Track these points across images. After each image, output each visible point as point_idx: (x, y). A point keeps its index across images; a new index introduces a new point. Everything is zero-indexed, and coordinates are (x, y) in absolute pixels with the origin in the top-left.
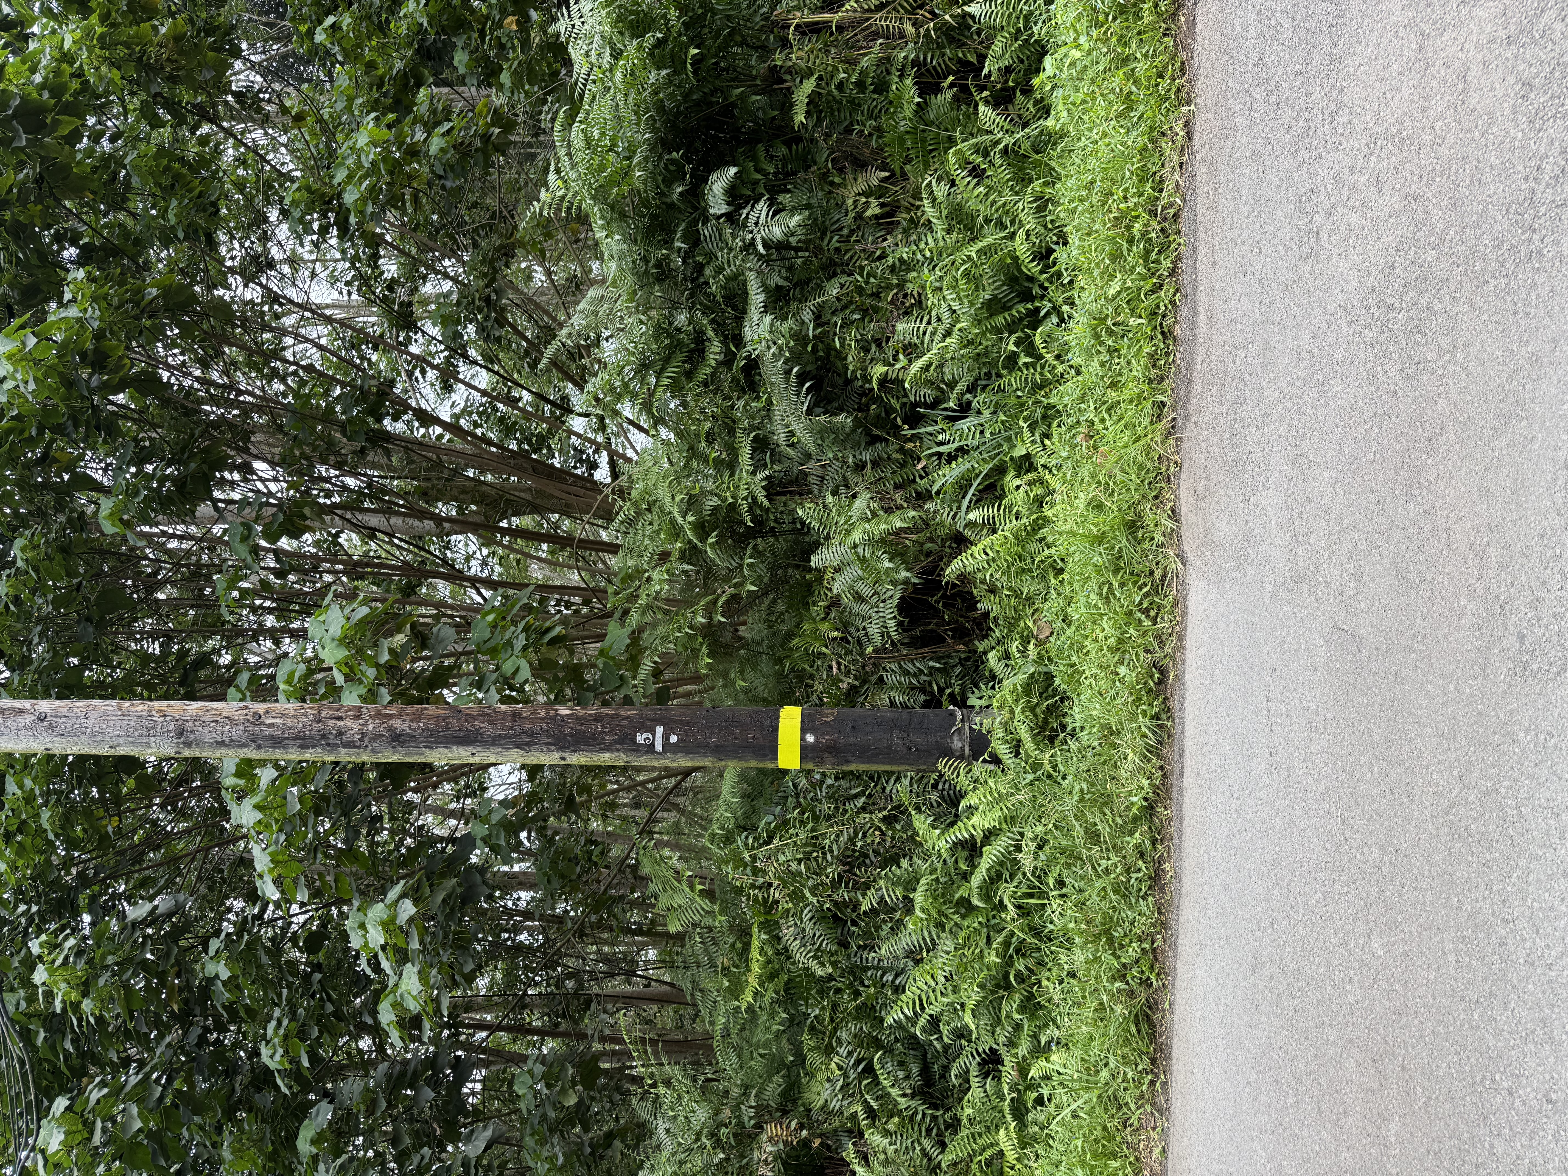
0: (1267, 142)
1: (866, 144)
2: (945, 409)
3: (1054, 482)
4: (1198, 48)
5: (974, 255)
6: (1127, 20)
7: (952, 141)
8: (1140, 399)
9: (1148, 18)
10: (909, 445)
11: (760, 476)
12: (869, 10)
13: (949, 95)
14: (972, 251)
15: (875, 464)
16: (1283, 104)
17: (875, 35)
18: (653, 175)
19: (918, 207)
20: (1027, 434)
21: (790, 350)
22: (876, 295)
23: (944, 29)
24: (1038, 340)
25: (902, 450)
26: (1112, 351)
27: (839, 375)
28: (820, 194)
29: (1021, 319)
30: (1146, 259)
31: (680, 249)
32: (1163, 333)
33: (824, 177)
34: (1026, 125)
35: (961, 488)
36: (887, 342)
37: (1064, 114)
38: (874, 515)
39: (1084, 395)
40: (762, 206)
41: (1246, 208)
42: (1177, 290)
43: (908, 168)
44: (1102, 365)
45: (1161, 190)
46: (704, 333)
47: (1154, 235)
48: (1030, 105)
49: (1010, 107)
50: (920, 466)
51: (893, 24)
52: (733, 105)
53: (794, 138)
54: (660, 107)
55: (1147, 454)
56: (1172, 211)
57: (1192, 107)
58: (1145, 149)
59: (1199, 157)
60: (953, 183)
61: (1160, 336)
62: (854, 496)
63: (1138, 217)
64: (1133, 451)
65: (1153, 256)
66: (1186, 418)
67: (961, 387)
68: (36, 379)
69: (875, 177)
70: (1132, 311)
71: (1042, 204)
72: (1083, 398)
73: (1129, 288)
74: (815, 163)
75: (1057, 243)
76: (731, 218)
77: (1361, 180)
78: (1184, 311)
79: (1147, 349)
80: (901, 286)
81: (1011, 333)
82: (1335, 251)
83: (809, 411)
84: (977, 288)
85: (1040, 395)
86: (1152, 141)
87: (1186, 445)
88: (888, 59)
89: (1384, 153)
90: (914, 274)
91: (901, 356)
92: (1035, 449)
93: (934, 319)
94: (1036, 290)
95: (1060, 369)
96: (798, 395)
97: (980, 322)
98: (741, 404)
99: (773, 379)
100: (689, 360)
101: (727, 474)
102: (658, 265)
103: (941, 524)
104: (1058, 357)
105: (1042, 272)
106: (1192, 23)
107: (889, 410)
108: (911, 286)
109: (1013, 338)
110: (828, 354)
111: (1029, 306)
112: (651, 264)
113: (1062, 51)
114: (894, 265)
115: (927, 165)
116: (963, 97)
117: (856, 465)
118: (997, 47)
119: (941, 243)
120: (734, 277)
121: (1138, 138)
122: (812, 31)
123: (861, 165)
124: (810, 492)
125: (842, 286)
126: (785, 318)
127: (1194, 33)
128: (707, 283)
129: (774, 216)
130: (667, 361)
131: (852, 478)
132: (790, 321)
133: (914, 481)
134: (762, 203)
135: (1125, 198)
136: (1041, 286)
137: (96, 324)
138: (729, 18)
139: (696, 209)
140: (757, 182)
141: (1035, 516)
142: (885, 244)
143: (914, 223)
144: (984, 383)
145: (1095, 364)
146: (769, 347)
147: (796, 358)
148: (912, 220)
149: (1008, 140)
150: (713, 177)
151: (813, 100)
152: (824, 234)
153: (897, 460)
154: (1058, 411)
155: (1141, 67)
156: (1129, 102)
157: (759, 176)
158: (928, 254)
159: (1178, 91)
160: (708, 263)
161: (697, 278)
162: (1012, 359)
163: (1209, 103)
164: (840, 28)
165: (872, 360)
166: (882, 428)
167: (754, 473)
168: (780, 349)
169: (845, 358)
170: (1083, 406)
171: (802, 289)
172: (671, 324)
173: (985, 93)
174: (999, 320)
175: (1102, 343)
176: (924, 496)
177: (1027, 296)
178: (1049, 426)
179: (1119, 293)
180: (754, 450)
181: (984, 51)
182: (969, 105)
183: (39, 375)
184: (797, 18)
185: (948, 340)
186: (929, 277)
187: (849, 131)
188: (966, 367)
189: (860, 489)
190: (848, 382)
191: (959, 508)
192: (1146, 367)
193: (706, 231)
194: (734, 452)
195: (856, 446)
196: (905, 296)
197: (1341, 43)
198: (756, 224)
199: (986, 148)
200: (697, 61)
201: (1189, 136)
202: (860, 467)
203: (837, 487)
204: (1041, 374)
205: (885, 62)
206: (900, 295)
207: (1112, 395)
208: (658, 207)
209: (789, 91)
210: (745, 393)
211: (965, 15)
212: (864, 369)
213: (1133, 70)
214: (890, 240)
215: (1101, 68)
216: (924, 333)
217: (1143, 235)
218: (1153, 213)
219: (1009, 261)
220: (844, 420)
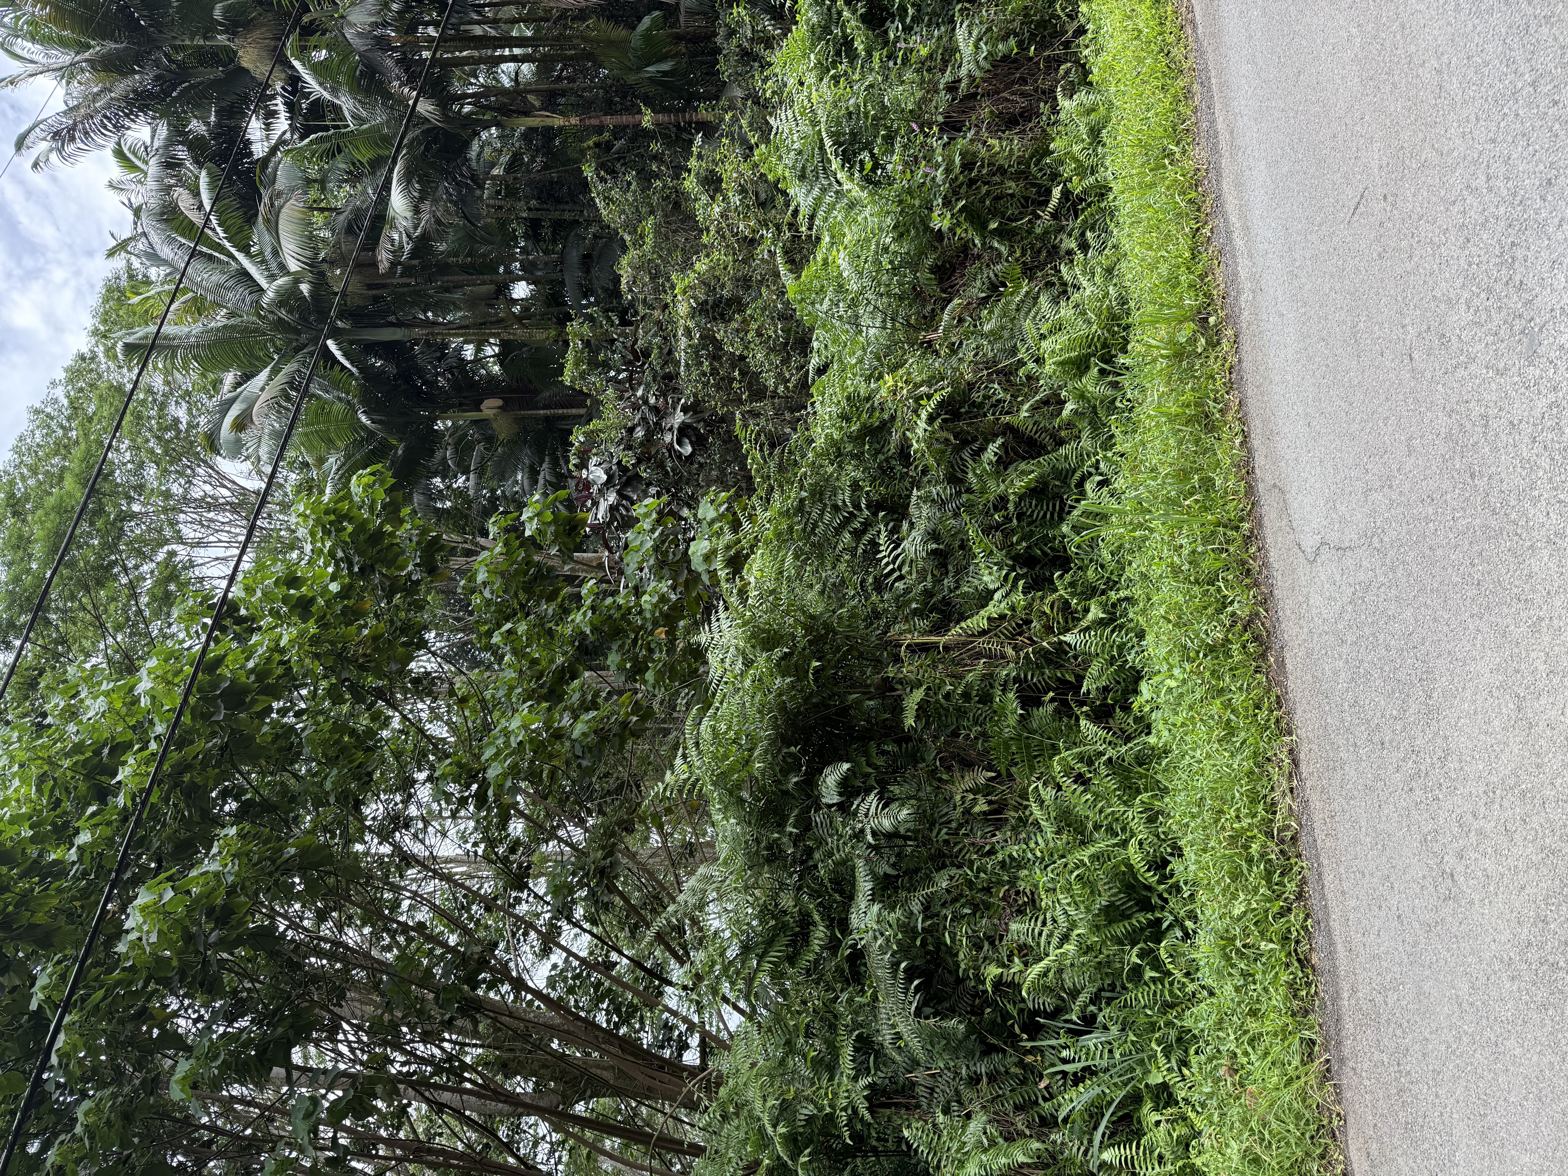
0: (1377, 778)
1: (973, 746)
2: (1066, 1021)
3: (1199, 1123)
4: (1291, 685)
5: (1086, 860)
6: (1217, 658)
7: (1055, 750)
8: (1284, 1033)
9: (1237, 657)
10: (1029, 1059)
11: (863, 1082)
12: (973, 635)
13: (1050, 708)
14: (1085, 855)
15: (992, 1078)
16: (1387, 745)
17: (979, 655)
18: (771, 766)
19: (1026, 807)
20: (1162, 1060)
21: (898, 943)
22: (987, 890)
23: (1042, 653)
24: (1163, 954)
25: (1021, 1064)
26: (1244, 974)
27: (950, 972)
28: (929, 789)
29: (1142, 929)
30: (1269, 881)
31: (791, 833)
32: (1299, 960)
33: (933, 772)
34: (1128, 739)
35: (1091, 1116)
36: (1001, 940)
37: (1166, 733)
38: (993, 1143)
39: (1221, 1021)
40: (872, 800)
41: (1368, 839)
42: (1308, 916)
43: (1013, 770)
44: (1237, 989)
45: (1274, 813)
46: (809, 915)
47: (1273, 856)
48: (1131, 721)
49: (1111, 721)
50: (1042, 1085)
51: (995, 647)
52: (850, 707)
53: (904, 738)
54: (782, 707)
55: (1304, 1100)
56: (1289, 834)
57: (1294, 737)
58: (1252, 772)
59: (1309, 784)
60: (1059, 788)
61: (1296, 964)
62: (968, 1116)
63: (1254, 837)
64: (1287, 1096)
65: (1276, 878)
66: (1342, 1061)
67: (1083, 998)
68: (160, 932)
69: (983, 777)
70: (1262, 933)
71: (1152, 817)
72: (1220, 1025)
73: (1255, 909)
74: (924, 760)
75: (1172, 855)
76: (843, 807)
77: (1489, 827)
78: (1319, 940)
79: (1284, 977)
80: (1013, 881)
81: (1133, 946)
82: (1476, 897)
83: (918, 1013)
84: (1092, 892)
85: (1172, 1015)
86: (1257, 765)
87: (1348, 1094)
88: (991, 675)
89: (1506, 803)
90: (1026, 872)
91: (1016, 960)
92: (1173, 1079)
93: (1049, 922)
94: (1155, 900)
95: (1191, 987)
96: (906, 994)
97: (1098, 928)
98: (844, 997)
99: (879, 973)
100: (793, 943)
101: (826, 1076)
102: (769, 848)
103: (1070, 1160)
104: (1188, 974)
105: (1159, 882)
106: (1281, 664)
107: (1006, 1016)
108: (1023, 884)
109: (1135, 951)
110: (938, 949)
111: (1149, 916)
112: (763, 845)
113: (1156, 679)
114: (1004, 861)
115: (1032, 769)
116: (1064, 710)
117: (970, 1078)
118: (1094, 669)
119: (1052, 845)
120: (843, 862)
121: (1242, 762)
122: (922, 650)
123: (968, 765)
124: (918, 1106)
125: (951, 878)
126: (893, 909)
127: (1285, 673)
128: (815, 867)
129: (883, 809)
130: (769, 943)
131: (967, 1093)
132: (899, 912)
133: (1036, 1103)
134: (872, 796)
135: (1238, 817)
136: (1160, 896)
137: (230, 879)
138: (847, 638)
139: (809, 796)
140: (868, 775)
141: (1180, 1163)
142: (994, 839)
143: (1023, 821)
144: (1108, 994)
145: (1229, 989)
146: (876, 938)
147: (904, 950)
148: (1020, 819)
149: (1111, 753)
150: (827, 770)
151: (922, 707)
152: (933, 824)
153: (1016, 1075)
154: (1194, 1036)
155: (1238, 699)
156: (1231, 730)
157: (870, 770)
158: (1039, 854)
159: (1278, 721)
160: (818, 848)
161: (806, 861)
162: (1137, 971)
163: (1311, 736)
164: (947, 648)
165: (985, 959)
166: (998, 1036)
167: (855, 1079)
168: (888, 940)
169: (957, 955)
170: (1221, 1034)
171: (911, 878)
172: (776, 905)
173: (1085, 709)
174: (1119, 929)
175: (1233, 966)
176: (1048, 1123)
177: (1146, 906)
178: (1186, 1051)
179: (1245, 913)
180: (856, 1050)
181: (1081, 673)
182: (1070, 717)
183: (165, 928)
184: (908, 638)
185: (1066, 946)
186: (1042, 879)
187: (955, 734)
188: (1087, 976)
189: (976, 1106)
190: (960, 981)
191: (1090, 1141)
192: (1286, 997)
193: (817, 818)
194: (834, 1050)
195: (970, 1055)
196: (1018, 893)
197: (1435, 695)
198: (866, 815)
199: (1090, 757)
200: (817, 671)
201: (1295, 763)
202: (974, 1080)
203: (949, 1102)
204: (1171, 992)
205: (988, 678)
206: (1012, 892)
207: (1253, 1026)
208: (773, 793)
209: (900, 698)
210: (849, 985)
211: (1061, 642)
212: (977, 968)
213: (1230, 700)
214: (999, 836)
215: (1198, 696)
216: (1040, 934)
217: (1262, 856)
218: (1269, 834)
219: (1123, 869)
220: (955, 1025)
